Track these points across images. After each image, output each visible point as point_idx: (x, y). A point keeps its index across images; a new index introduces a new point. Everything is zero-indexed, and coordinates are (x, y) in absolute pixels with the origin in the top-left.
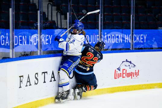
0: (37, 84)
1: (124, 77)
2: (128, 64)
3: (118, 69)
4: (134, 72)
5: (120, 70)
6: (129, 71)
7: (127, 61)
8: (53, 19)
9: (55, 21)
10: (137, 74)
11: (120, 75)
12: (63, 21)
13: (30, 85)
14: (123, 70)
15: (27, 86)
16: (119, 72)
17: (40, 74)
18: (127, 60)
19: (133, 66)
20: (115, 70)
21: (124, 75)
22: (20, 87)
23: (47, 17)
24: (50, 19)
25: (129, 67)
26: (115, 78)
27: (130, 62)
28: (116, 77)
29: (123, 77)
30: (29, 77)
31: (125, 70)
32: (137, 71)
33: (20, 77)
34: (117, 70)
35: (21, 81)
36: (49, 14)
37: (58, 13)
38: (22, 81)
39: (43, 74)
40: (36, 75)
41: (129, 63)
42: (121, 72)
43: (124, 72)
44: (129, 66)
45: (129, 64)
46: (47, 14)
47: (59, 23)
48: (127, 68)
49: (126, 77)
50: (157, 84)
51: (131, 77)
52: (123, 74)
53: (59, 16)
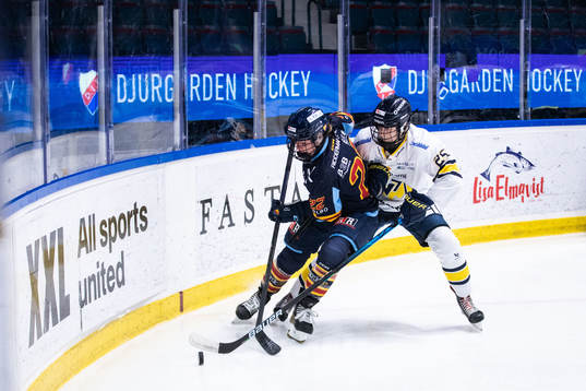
0: (250, 221)
1: (502, 198)
2: (512, 159)
3: (483, 175)
4: (530, 183)
5: (488, 179)
6: (514, 181)
7: (509, 151)
8: (298, 23)
9: (302, 28)
10: (538, 189)
11: (489, 193)
12: (326, 27)
13: (232, 224)
14: (498, 177)
15: (221, 227)
16: (486, 184)
17: (259, 192)
18: (508, 148)
19: (527, 166)
20: (476, 179)
21: (502, 193)
22: (204, 232)
23: (279, 15)
24: (288, 21)
25: (514, 169)
26: (475, 201)
27: (519, 155)
28: (478, 198)
29: (498, 198)
30: (227, 203)
31: (503, 176)
32: (538, 181)
33: (203, 202)
34: (481, 178)
35: (205, 215)
36: (285, 8)
37: (313, 4)
38: (207, 215)
39: (269, 192)
40: (249, 195)
41: (516, 158)
42: (493, 183)
43: (502, 182)
44: (515, 165)
45: (516, 160)
46: (279, 9)
47: (315, 33)
48: (509, 172)
49: (507, 198)
51: (520, 197)
52: (498, 188)
53: (314, 13)
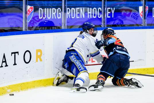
50: (134, 70)
